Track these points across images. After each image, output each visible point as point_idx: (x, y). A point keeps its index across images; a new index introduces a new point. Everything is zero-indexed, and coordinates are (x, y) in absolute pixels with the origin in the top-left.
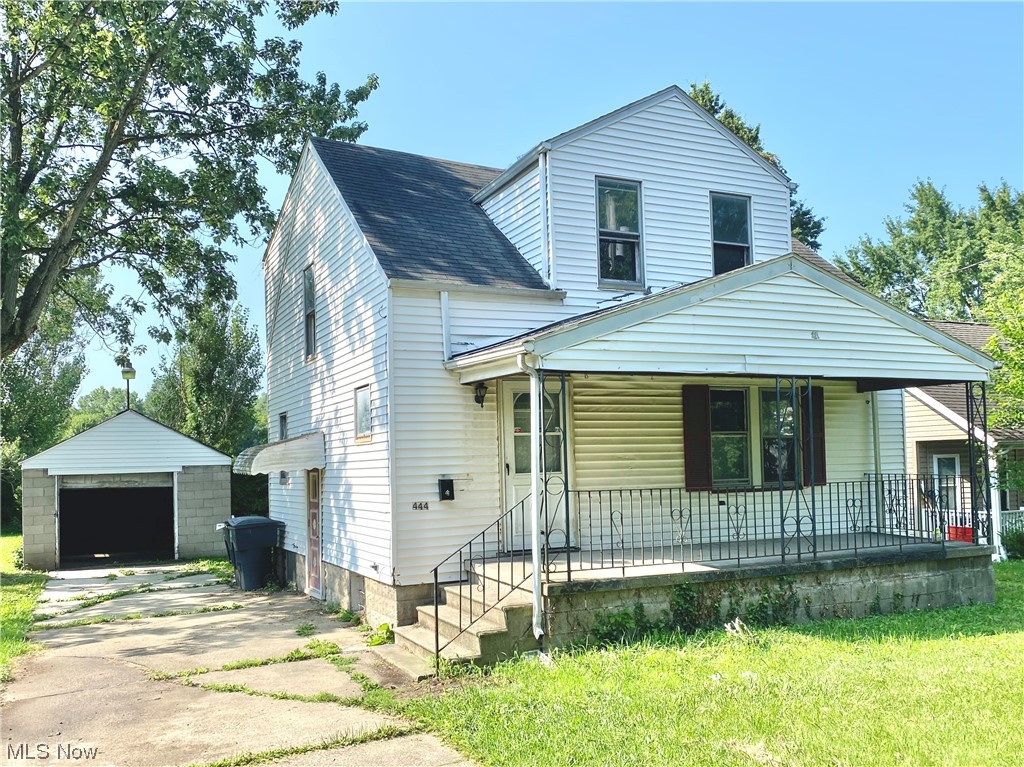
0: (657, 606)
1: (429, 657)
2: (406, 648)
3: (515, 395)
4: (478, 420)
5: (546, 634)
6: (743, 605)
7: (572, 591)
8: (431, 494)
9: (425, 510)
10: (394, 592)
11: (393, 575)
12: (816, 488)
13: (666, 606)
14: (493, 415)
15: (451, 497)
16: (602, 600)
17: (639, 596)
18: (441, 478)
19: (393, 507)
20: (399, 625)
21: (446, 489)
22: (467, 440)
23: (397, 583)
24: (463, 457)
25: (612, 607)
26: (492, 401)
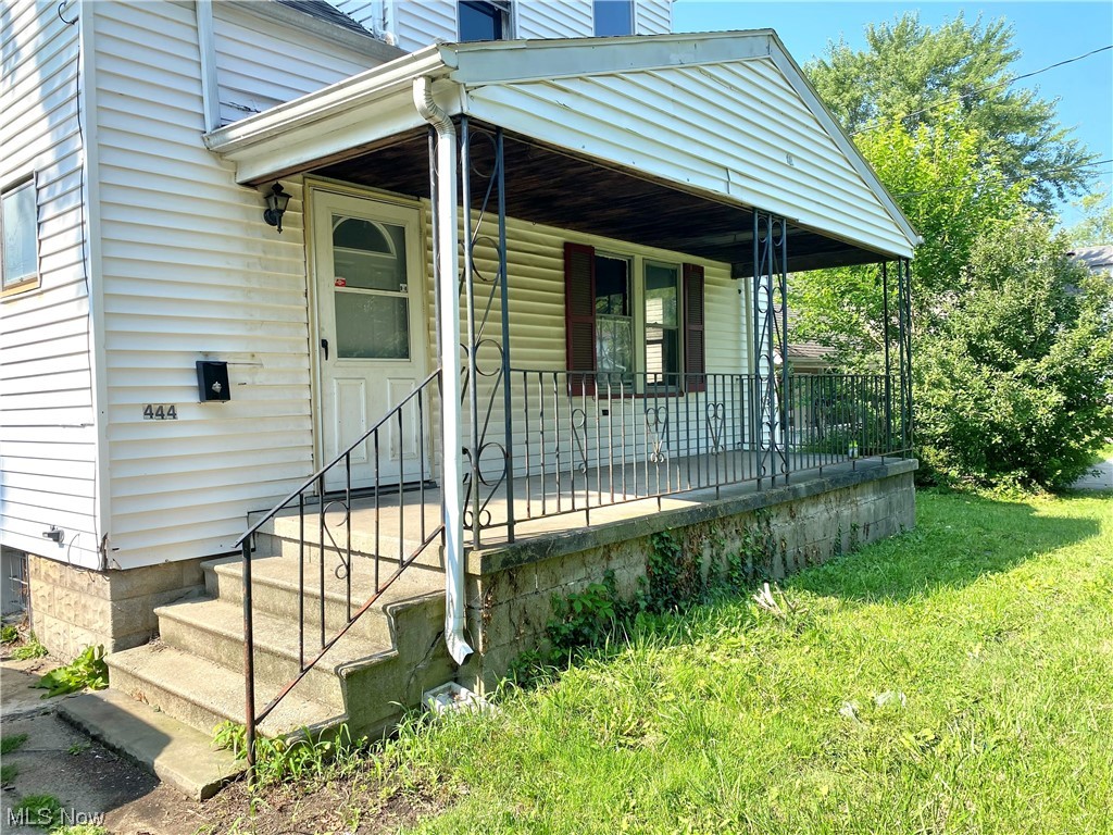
0: (631, 572)
1: (218, 728)
2: (141, 698)
3: (335, 219)
4: (269, 256)
5: (476, 651)
6: (724, 557)
7: (520, 561)
8: (182, 390)
9: (169, 420)
10: (104, 584)
11: (102, 550)
12: (699, 394)
13: (641, 571)
14: (294, 249)
15: (224, 395)
16: (559, 571)
17: (609, 558)
18: (202, 359)
19: (101, 413)
20: (117, 648)
21: (213, 380)
22: (250, 290)
23: (112, 566)
24: (245, 322)
25: (575, 582)
26: (295, 224)
